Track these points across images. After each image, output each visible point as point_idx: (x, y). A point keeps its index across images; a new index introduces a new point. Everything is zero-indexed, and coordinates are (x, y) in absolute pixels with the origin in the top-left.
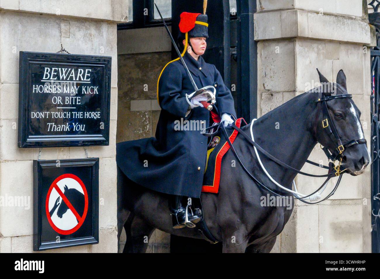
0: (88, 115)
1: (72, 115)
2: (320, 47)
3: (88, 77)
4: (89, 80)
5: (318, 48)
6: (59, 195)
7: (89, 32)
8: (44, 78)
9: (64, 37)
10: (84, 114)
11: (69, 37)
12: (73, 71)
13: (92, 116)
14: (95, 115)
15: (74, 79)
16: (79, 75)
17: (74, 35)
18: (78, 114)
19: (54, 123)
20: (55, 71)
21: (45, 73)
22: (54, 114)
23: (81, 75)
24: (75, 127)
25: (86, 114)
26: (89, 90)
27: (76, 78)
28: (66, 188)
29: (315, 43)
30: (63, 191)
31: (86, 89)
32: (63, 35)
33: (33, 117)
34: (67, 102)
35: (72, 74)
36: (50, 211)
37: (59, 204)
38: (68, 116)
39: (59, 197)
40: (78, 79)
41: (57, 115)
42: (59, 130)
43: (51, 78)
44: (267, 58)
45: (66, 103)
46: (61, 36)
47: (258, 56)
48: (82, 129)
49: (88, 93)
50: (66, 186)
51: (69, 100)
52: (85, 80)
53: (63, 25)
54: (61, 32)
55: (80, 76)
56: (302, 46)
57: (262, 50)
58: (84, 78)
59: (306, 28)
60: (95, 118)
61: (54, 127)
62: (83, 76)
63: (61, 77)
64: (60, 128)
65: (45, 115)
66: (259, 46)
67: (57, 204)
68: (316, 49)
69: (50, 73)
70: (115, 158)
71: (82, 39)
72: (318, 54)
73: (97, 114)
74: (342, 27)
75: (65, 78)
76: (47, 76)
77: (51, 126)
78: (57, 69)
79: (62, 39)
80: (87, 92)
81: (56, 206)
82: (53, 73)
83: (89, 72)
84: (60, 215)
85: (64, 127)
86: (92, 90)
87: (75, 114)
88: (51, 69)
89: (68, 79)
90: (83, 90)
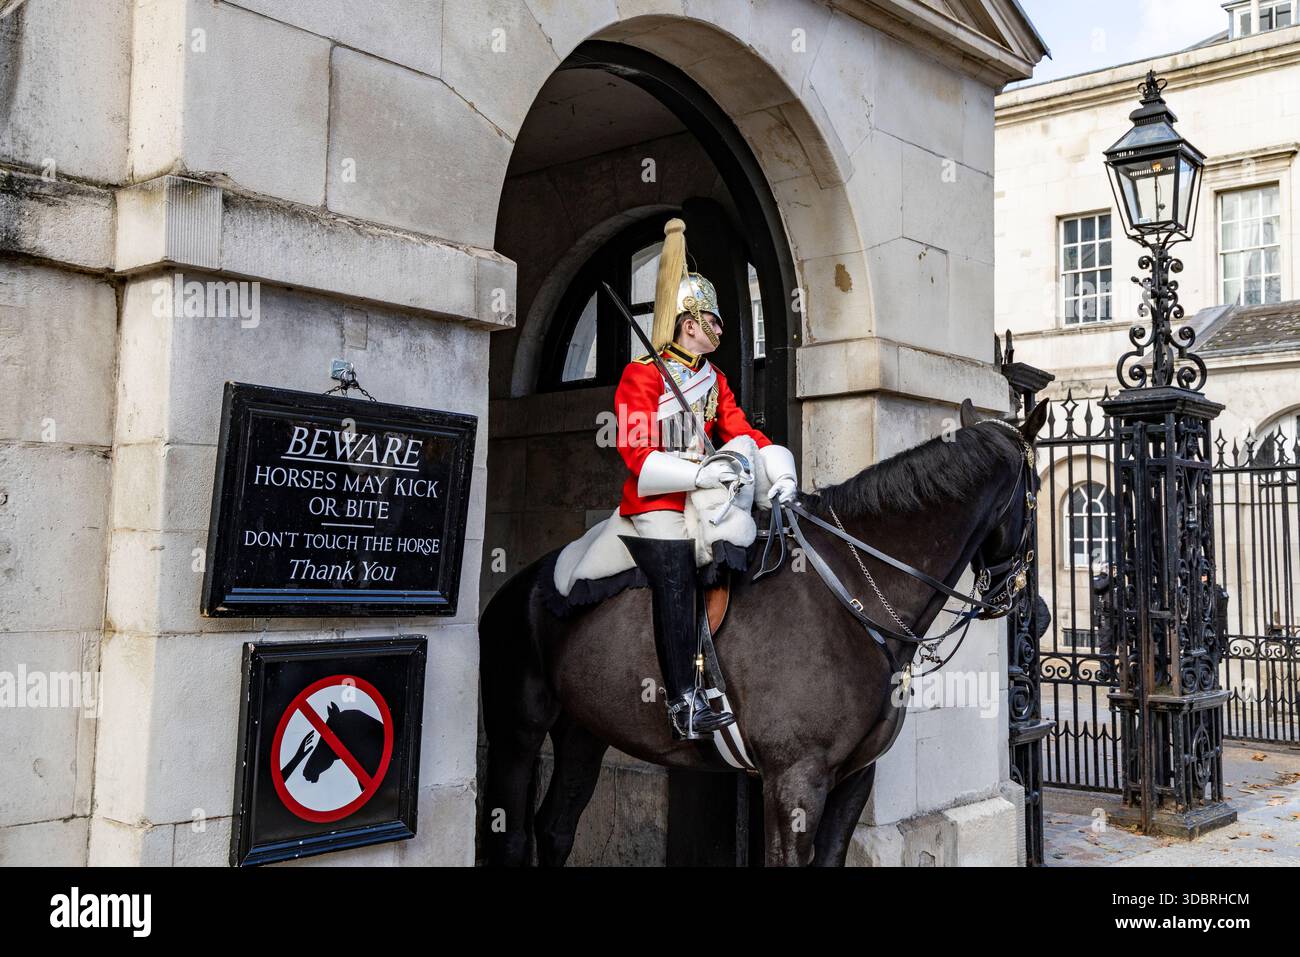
0: (406, 545)
1: (361, 543)
2: (921, 413)
3: (412, 459)
4: (416, 464)
5: (915, 412)
6: (311, 728)
7: (418, 342)
8: (290, 451)
9: (351, 347)
10: (394, 545)
11: (365, 349)
12: (373, 440)
13: (418, 547)
14: (425, 546)
15: (375, 460)
16: (388, 451)
17: (378, 345)
18: (378, 540)
19: (308, 561)
20: (323, 437)
21: (295, 439)
22: (311, 538)
23: (394, 452)
24: (367, 571)
25: (403, 541)
26: (413, 486)
27: (380, 457)
28: (333, 710)
29: (911, 405)
30: (325, 717)
31: (406, 486)
32: (349, 342)
33: (249, 542)
34: (352, 511)
35: (371, 448)
36: (282, 768)
37: (312, 747)
38: (352, 545)
39: (313, 732)
40: (385, 461)
41: (319, 542)
42: (324, 577)
43: (311, 453)
44: (821, 432)
45: (348, 515)
46: (343, 344)
47: (804, 427)
48: (388, 577)
49: (410, 494)
50: (332, 704)
51: (357, 508)
52: (405, 463)
53: (348, 321)
54: (342, 336)
55: (391, 454)
56: (887, 410)
57: (812, 417)
58: (401, 460)
59: (896, 374)
60: (425, 552)
61: (310, 569)
62: (401, 456)
63: (339, 453)
64: (325, 573)
65: (287, 540)
66: (806, 408)
67: (307, 748)
68: (912, 418)
69: (309, 441)
70: (475, 625)
71: (399, 356)
72: (916, 426)
73: (429, 543)
74: (961, 378)
75: (349, 455)
76: (298, 446)
77: (302, 566)
78: (329, 432)
79: (346, 351)
80: (407, 492)
81: (300, 754)
82: (316, 441)
83: (415, 447)
84: (312, 775)
85: (337, 570)
86: (422, 488)
87: (371, 541)
88: (312, 433)
89: (359, 459)
90: (397, 486)
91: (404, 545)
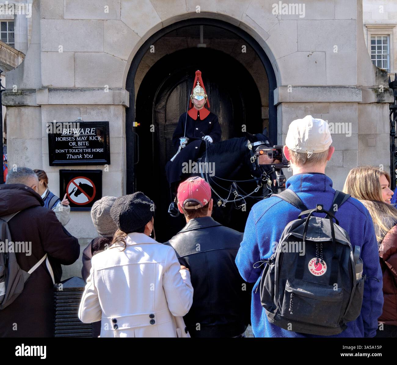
1: (83, 150)
3: (93, 132)
10: (91, 150)
12: (82, 130)
13: (98, 150)
15: (83, 133)
16: (86, 131)
18: (87, 150)
22: (71, 150)
23: (88, 131)
24: (85, 156)
26: (94, 138)
27: (85, 133)
28: (80, 183)
30: (78, 185)
31: (92, 138)
33: (57, 152)
34: (80, 144)
38: (81, 151)
40: (86, 133)
41: (73, 151)
48: (91, 157)
49: (94, 140)
60: (100, 151)
61: (72, 156)
62: (90, 132)
64: (75, 157)
65: (65, 151)
77: (69, 156)
81: (73, 191)
83: (93, 130)
84: (76, 195)
85: (78, 156)
86: (97, 138)
87: (85, 150)
89: (80, 134)
90: (90, 138)
91: (94, 150)
